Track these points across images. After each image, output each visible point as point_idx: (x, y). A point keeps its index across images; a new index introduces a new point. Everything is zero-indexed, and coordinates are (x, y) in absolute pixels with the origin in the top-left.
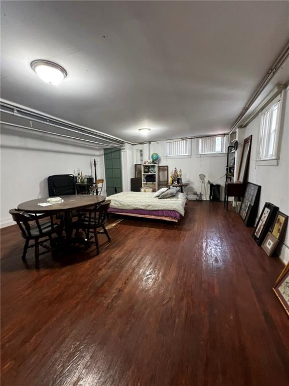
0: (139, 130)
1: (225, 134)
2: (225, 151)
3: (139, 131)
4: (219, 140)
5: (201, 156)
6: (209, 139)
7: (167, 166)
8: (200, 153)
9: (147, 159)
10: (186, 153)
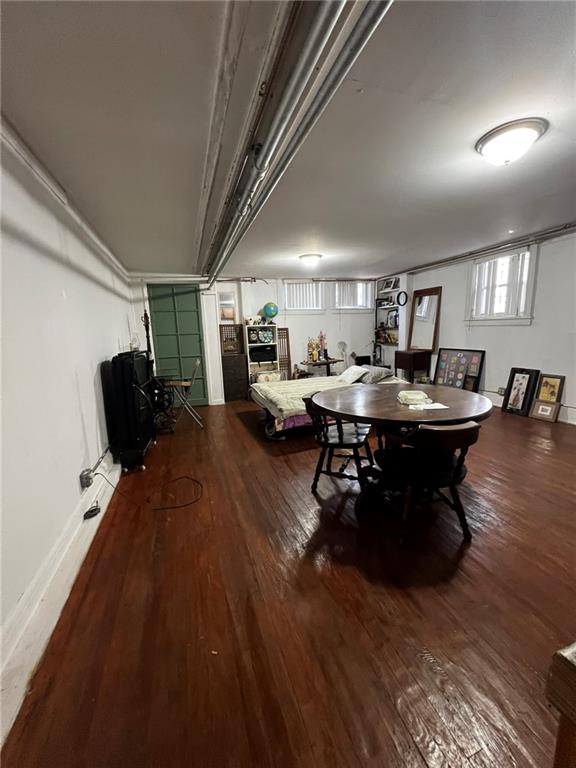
0: (301, 257)
1: (370, 280)
2: (370, 305)
3: (298, 259)
4: (360, 287)
5: (340, 312)
6: (348, 285)
7: (287, 329)
8: (337, 306)
9: (251, 314)
10: (317, 306)
